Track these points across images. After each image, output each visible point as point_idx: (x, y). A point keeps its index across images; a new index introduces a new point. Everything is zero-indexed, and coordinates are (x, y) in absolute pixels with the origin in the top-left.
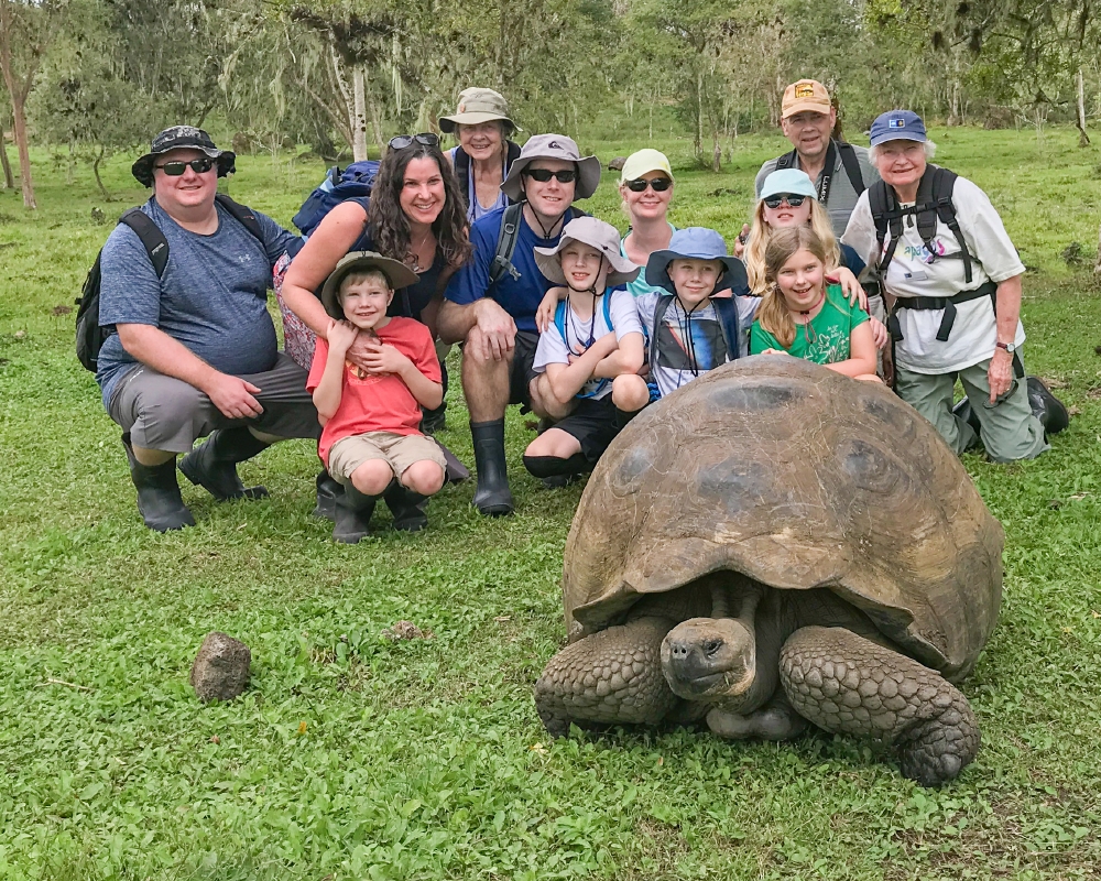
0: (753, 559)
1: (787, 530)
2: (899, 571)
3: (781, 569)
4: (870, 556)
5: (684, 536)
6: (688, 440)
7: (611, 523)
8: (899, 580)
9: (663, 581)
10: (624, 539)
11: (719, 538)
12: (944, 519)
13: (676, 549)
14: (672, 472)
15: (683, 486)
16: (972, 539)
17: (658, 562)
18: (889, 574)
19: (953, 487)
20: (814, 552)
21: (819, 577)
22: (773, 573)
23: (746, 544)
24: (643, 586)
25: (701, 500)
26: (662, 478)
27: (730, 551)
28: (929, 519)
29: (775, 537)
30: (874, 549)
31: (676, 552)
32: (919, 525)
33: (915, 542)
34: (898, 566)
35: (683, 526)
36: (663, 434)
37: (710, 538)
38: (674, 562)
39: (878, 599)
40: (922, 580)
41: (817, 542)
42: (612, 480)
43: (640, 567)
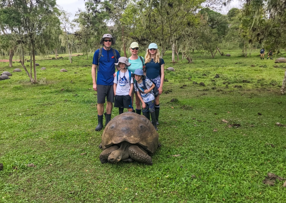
0: (129, 140)
1: (133, 136)
2: (146, 141)
3: (132, 141)
4: (143, 139)
5: (119, 136)
6: (120, 124)
7: (109, 134)
8: (146, 142)
9: (117, 142)
10: (111, 137)
11: (124, 137)
12: (152, 134)
13: (119, 138)
14: (118, 128)
15: (119, 130)
16: (155, 136)
17: (116, 140)
18: (145, 141)
19: (153, 130)
20: (136, 139)
21: (137, 142)
22: (131, 142)
23: (127, 138)
24: (115, 143)
25: (121, 132)
26: (116, 129)
27: (126, 139)
28: (150, 134)
29: (131, 137)
30: (143, 138)
31: (119, 139)
32: (149, 135)
33: (148, 137)
34: (146, 140)
35: (119, 135)
36: (116, 123)
37: (123, 137)
38: (118, 140)
39: (144, 145)
40: (149, 142)
41: (136, 138)
42: (109, 128)
43: (114, 140)
